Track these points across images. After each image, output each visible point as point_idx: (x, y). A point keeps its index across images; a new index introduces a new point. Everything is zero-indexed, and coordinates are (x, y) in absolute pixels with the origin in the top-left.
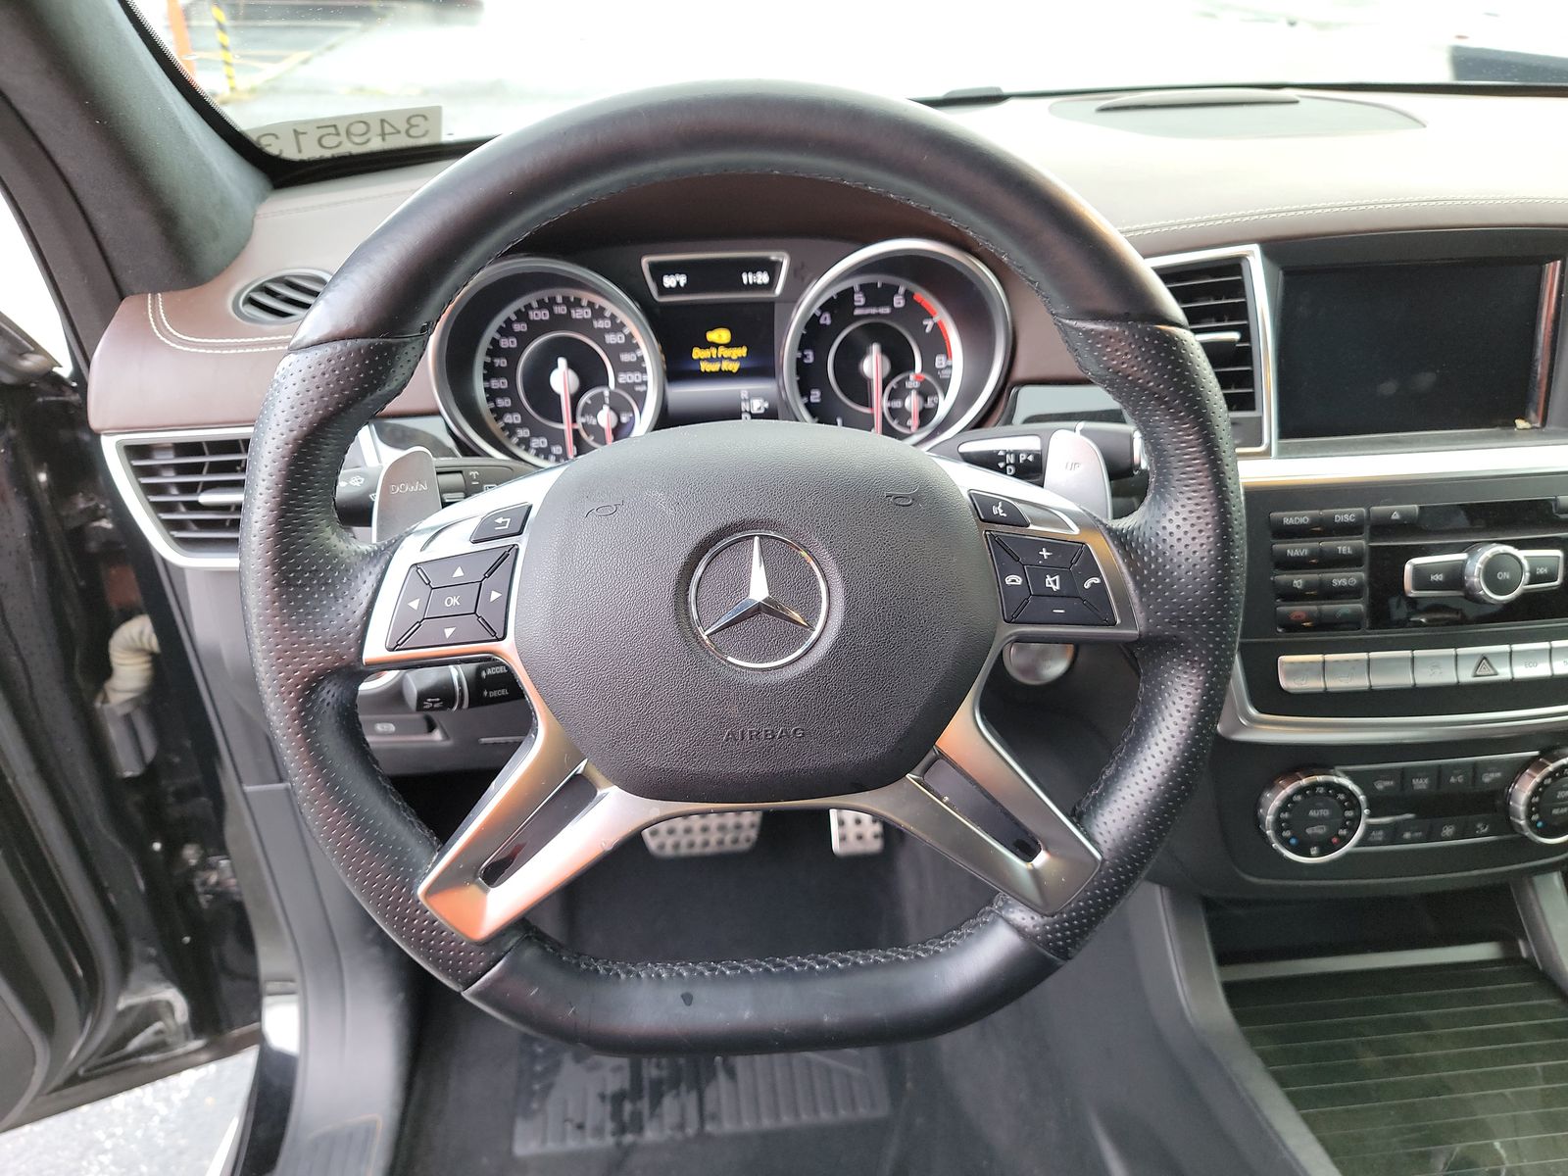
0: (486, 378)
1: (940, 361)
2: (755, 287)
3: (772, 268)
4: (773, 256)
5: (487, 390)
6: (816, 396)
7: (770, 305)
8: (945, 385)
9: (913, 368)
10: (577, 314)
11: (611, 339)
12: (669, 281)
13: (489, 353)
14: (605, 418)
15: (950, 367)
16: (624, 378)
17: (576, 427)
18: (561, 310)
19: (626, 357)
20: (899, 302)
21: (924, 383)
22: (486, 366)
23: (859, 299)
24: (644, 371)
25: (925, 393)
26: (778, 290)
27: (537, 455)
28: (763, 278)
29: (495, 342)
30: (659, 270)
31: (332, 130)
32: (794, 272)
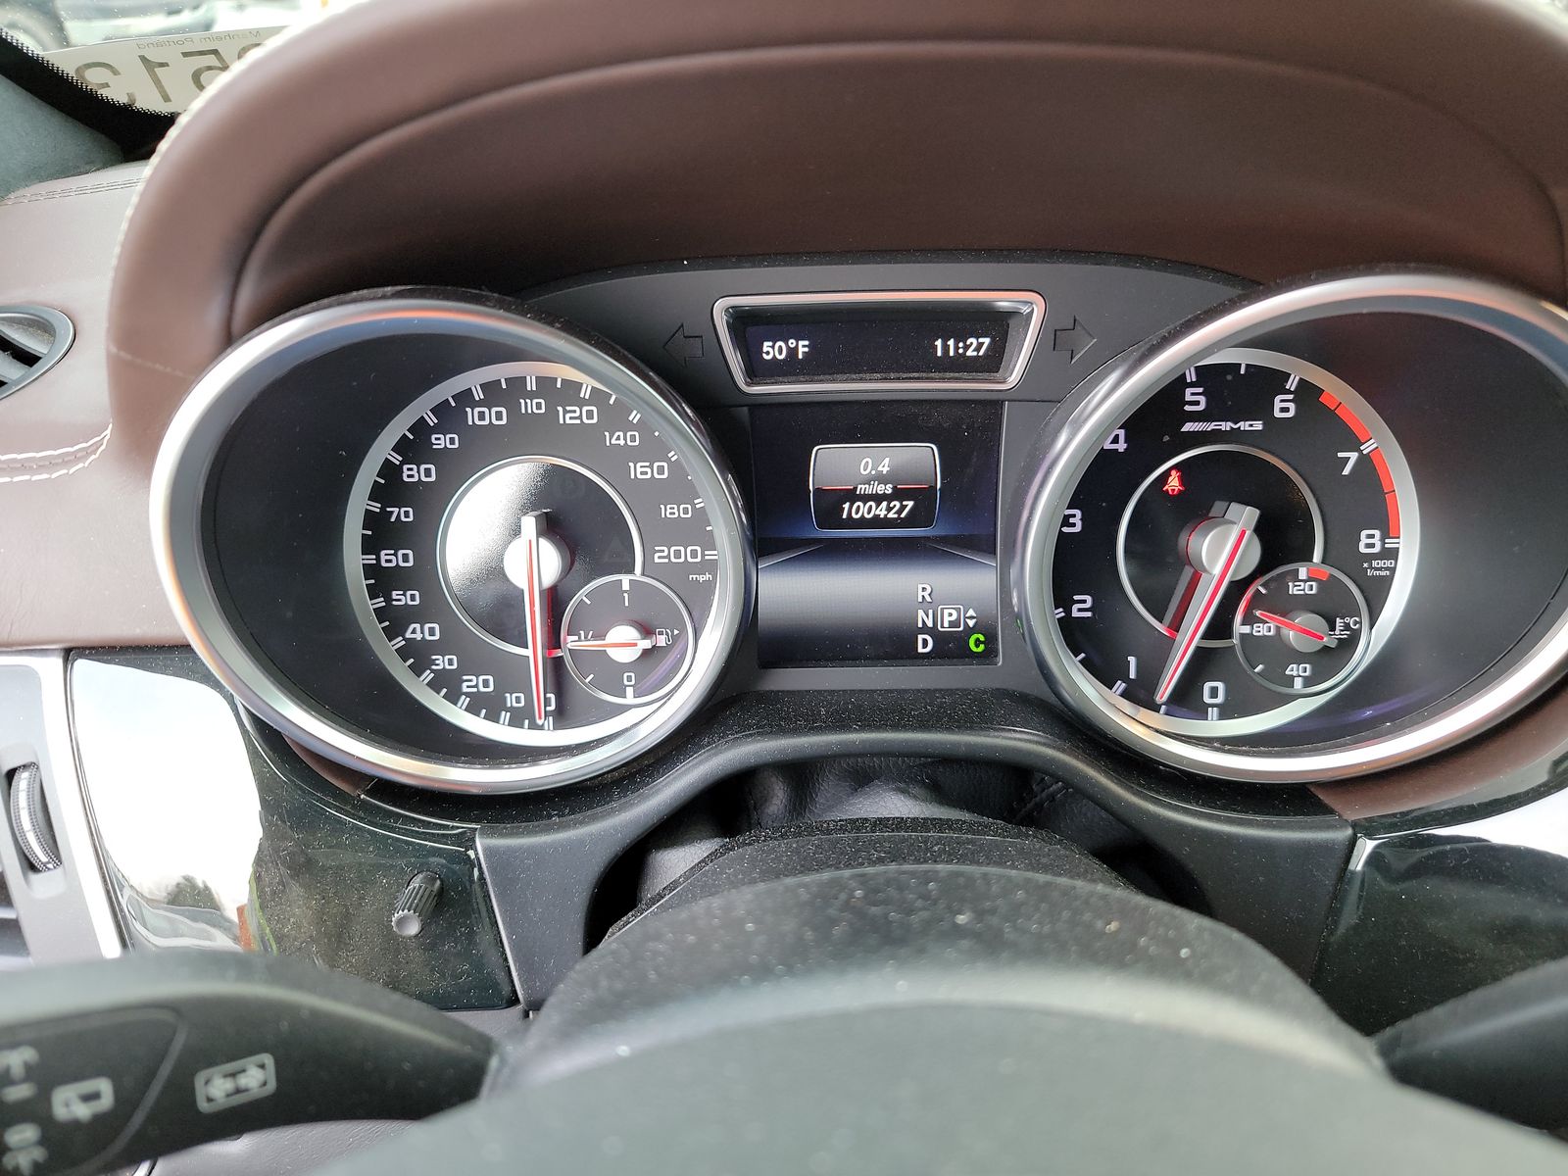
0: (369, 546)
1: (1369, 541)
2: (961, 366)
3: (999, 325)
4: (1004, 301)
5: (370, 571)
6: (1082, 606)
7: (992, 407)
8: (1376, 593)
9: (1307, 557)
10: (569, 416)
11: (639, 470)
12: (773, 351)
13: (376, 493)
14: (623, 643)
15: (1392, 554)
16: (662, 555)
17: (559, 653)
18: (532, 406)
19: (670, 511)
20: (1284, 407)
21: (1328, 586)
22: (370, 519)
23: (1196, 399)
24: (709, 543)
25: (1329, 606)
26: (1015, 373)
27: (472, 709)
28: (977, 346)
29: (389, 470)
30: (749, 325)
31: (212, 60)
32: (1056, 338)
